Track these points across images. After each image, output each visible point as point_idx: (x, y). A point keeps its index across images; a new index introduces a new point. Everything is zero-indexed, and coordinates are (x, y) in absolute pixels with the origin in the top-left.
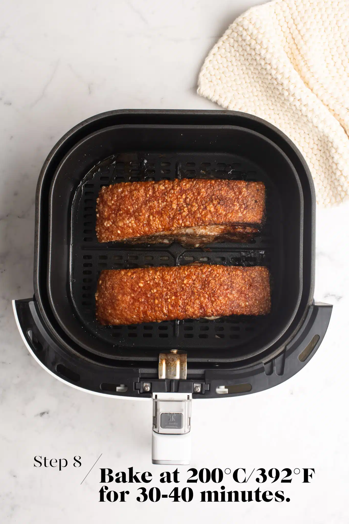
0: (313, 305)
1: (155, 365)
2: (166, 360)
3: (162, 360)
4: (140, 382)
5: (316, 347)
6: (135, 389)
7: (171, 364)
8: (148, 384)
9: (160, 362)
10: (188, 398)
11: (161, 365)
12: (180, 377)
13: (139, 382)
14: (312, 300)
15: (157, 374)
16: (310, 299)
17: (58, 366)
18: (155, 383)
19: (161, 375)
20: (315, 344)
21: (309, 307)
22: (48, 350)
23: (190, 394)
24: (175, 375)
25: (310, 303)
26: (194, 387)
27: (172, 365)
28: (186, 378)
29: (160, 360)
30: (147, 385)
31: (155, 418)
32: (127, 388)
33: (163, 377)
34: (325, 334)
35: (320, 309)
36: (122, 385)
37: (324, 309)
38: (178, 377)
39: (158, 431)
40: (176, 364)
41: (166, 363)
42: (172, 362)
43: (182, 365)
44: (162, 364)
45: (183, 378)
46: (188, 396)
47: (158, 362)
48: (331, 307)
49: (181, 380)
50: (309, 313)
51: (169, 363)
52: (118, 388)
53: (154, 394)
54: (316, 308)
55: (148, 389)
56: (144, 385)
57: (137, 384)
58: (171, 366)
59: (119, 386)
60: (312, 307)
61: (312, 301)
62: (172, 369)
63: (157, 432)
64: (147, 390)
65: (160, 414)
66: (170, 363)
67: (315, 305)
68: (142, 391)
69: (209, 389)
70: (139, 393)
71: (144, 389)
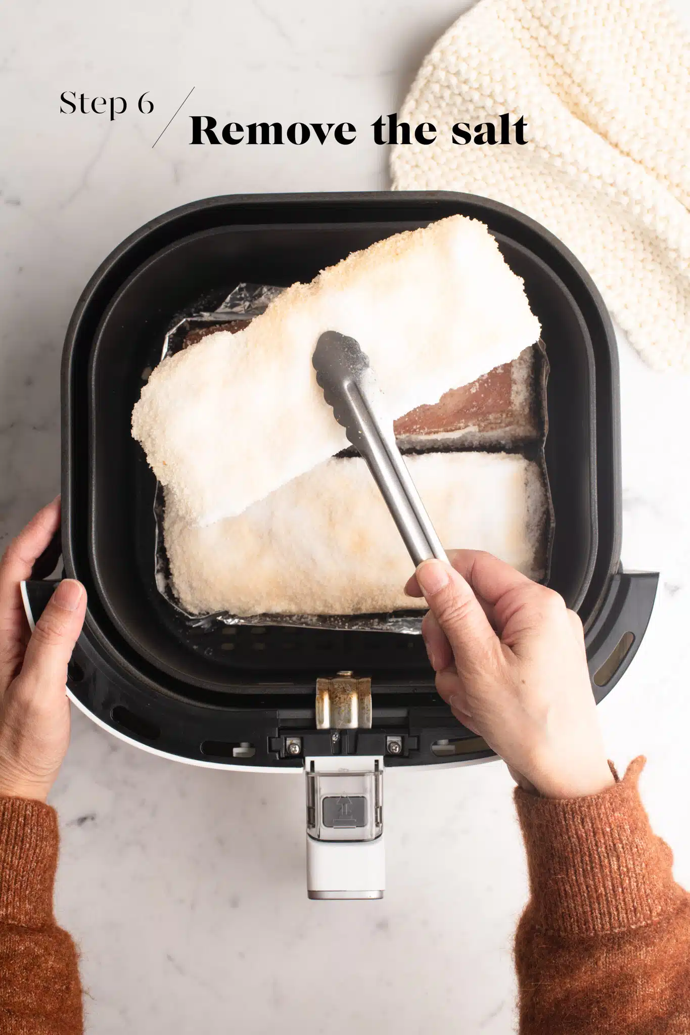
0: (620, 573)
1: (309, 702)
2: (329, 691)
3: (322, 691)
4: (279, 737)
5: (628, 657)
6: (270, 750)
7: (340, 698)
8: (296, 741)
9: (317, 696)
10: (377, 766)
11: (320, 701)
12: (359, 724)
13: (277, 736)
14: (616, 564)
15: (313, 721)
16: (613, 561)
17: (115, 710)
18: (310, 738)
19: (322, 722)
20: (625, 652)
21: (612, 578)
22: (95, 680)
23: (381, 758)
24: (349, 721)
25: (613, 570)
26: (388, 743)
27: (342, 700)
28: (370, 726)
29: (318, 692)
30: (294, 741)
31: (311, 810)
32: (254, 750)
33: (326, 725)
34: (645, 631)
35: (633, 582)
36: (244, 744)
37: (642, 581)
38: (354, 724)
39: (319, 836)
40: (350, 698)
41: (331, 698)
42: (341, 696)
43: (362, 699)
44: (323, 700)
45: (365, 727)
46: (377, 761)
47: (315, 695)
48: (656, 576)
49: (360, 731)
50: (612, 589)
51: (337, 697)
52: (236, 751)
53: (308, 760)
54: (626, 579)
55: (297, 750)
56: (288, 742)
57: (273, 740)
58: (341, 703)
59: (238, 746)
60: (618, 578)
61: (618, 566)
62: (343, 708)
63: (317, 837)
64: (293, 751)
65: (320, 799)
66: (339, 696)
67: (624, 573)
68: (283, 755)
69: (416, 748)
70: (278, 759)
71: (287, 750)
